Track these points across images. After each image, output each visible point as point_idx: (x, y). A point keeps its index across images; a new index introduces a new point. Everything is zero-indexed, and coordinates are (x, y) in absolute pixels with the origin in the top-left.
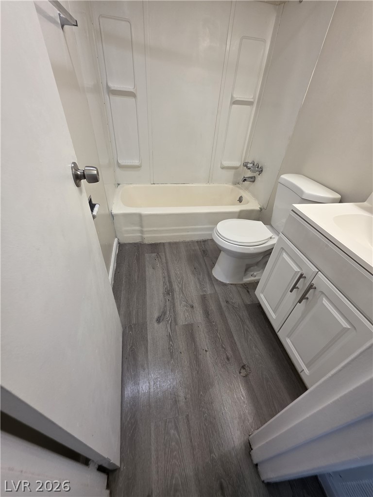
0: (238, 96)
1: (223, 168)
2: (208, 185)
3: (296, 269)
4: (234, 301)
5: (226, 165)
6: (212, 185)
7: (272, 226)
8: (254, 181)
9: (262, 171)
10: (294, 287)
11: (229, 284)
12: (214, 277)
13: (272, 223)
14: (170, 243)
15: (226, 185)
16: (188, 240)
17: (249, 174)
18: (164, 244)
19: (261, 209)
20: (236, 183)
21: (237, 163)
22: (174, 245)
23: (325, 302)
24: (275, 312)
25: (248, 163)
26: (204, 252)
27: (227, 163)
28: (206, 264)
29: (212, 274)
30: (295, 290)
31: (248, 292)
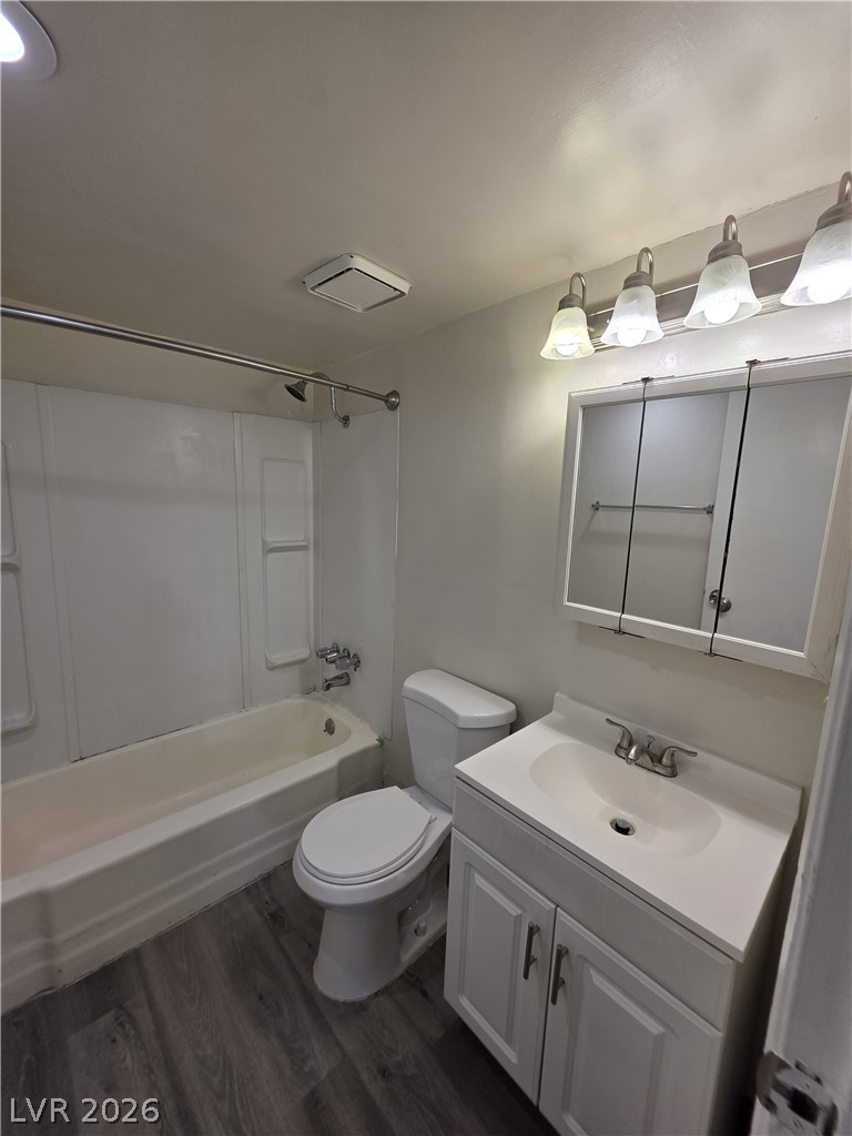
0: (274, 539)
1: (272, 668)
2: (244, 714)
3: (514, 911)
4: (400, 1057)
5: (279, 663)
6: (253, 711)
7: (419, 787)
8: (348, 683)
9: (359, 662)
10: (529, 960)
11: (370, 998)
12: (326, 998)
13: (418, 779)
14: (160, 941)
15: (288, 701)
16: (218, 897)
17: (332, 671)
18: (135, 956)
19: (381, 741)
20: (308, 691)
21: (302, 652)
22: (174, 941)
23: (598, 980)
24: (509, 1040)
25: (326, 649)
26: (276, 919)
27: (279, 657)
28: (289, 961)
29: (315, 987)
30: (531, 967)
31: (424, 993)
